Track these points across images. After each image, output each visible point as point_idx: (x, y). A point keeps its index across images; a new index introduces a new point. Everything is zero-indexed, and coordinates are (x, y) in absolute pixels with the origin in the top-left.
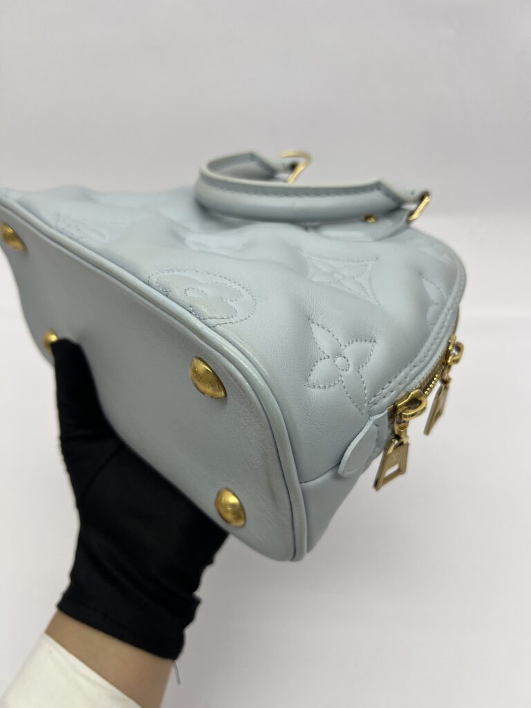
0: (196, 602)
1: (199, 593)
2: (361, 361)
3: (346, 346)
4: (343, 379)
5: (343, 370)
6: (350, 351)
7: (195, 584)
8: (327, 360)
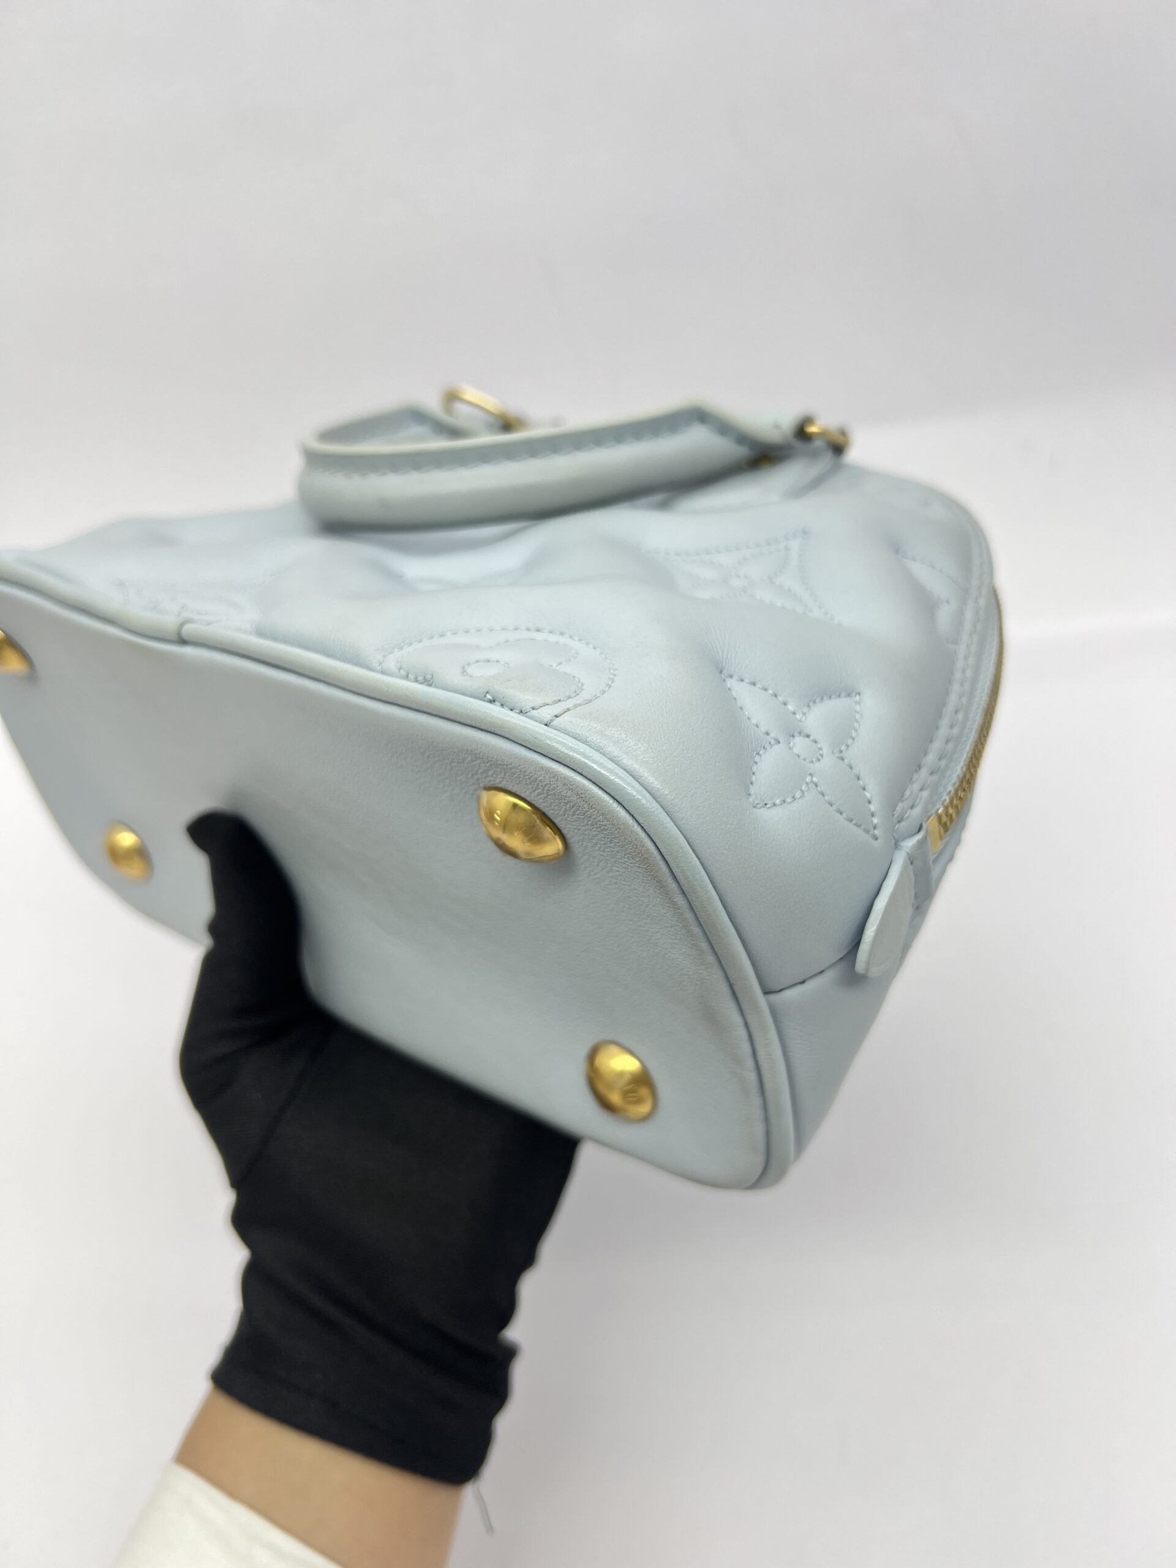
0: (509, 1353)
1: (514, 1333)
2: (843, 738)
3: (804, 714)
4: (815, 779)
5: (812, 762)
6: (816, 719)
7: (505, 1311)
8: (777, 747)
